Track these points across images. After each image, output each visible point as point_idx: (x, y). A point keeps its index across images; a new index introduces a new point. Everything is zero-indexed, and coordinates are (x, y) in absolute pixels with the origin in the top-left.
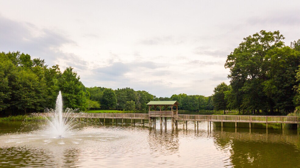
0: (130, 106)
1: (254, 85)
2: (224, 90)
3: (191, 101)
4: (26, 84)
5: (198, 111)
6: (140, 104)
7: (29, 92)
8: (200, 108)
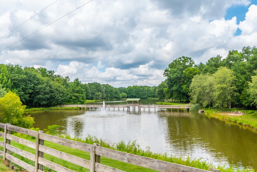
0: (98, 96)
1: (179, 86)
2: (163, 88)
3: (142, 91)
4: (58, 90)
5: (147, 99)
6: (105, 94)
7: (60, 94)
8: (148, 96)
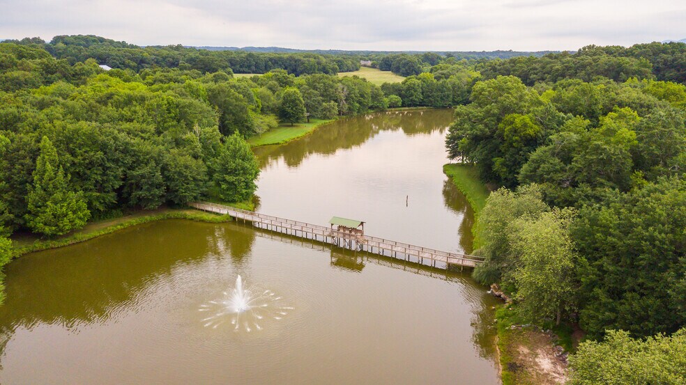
0: (330, 111)
3: (439, 90)
5: (450, 108)
6: (346, 105)
8: (454, 102)
